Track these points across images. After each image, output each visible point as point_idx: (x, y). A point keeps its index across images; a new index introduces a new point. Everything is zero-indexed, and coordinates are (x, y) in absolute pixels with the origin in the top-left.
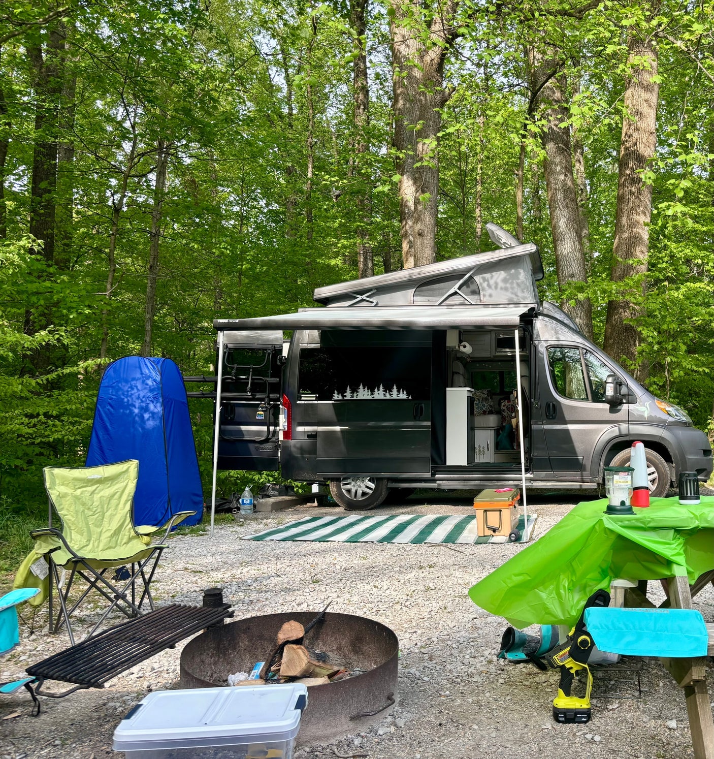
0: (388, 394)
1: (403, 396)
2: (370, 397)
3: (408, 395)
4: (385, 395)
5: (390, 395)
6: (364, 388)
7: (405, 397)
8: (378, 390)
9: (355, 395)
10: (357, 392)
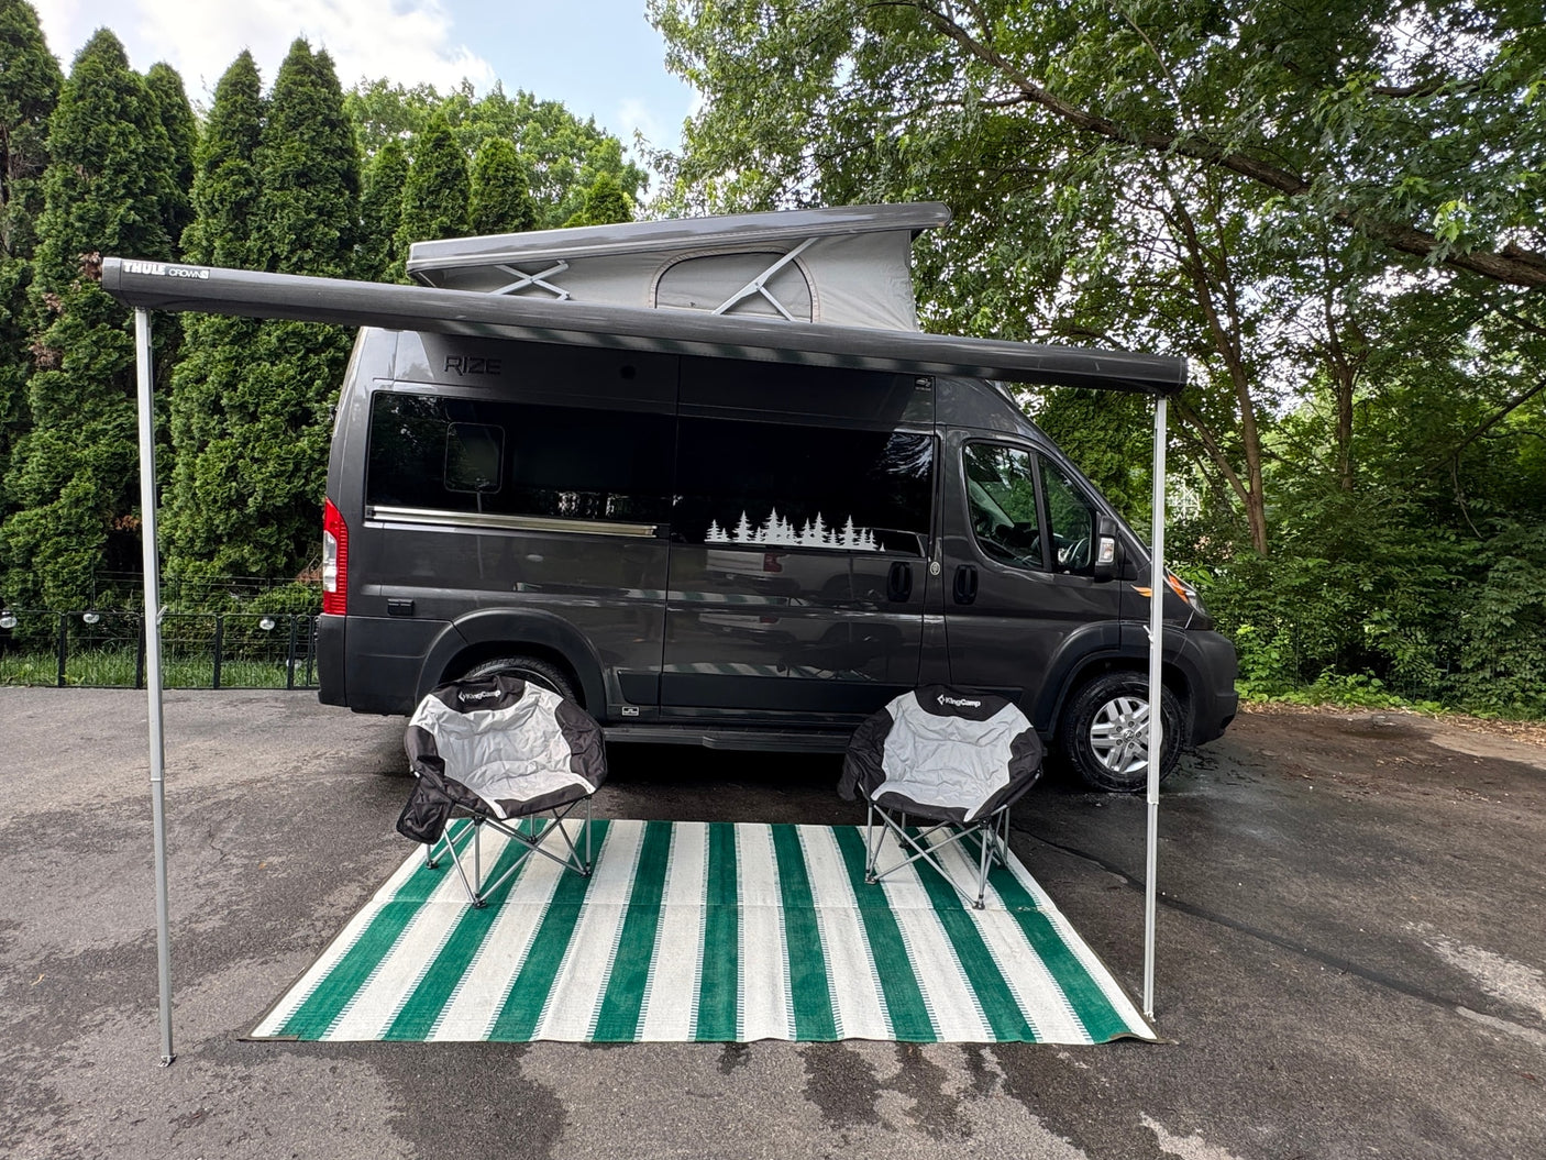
0: (833, 536)
1: (867, 544)
2: (792, 541)
3: (878, 542)
4: (827, 540)
5: (839, 540)
6: (780, 520)
7: (871, 547)
8: (812, 527)
9: (758, 534)
10: (763, 527)
